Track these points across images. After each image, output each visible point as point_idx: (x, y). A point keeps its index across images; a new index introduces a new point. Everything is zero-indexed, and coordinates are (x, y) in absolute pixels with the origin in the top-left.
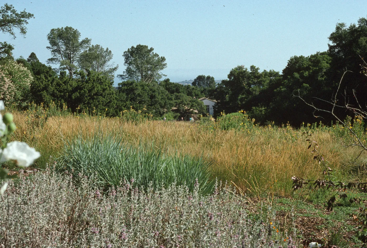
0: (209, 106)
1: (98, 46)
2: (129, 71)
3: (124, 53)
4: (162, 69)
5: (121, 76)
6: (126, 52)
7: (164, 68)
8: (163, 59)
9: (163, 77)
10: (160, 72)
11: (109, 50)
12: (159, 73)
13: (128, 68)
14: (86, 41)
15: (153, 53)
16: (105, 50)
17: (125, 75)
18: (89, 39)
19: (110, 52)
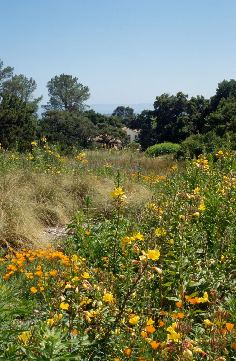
0: (130, 135)
1: (21, 76)
2: (53, 102)
3: (48, 83)
4: (85, 99)
5: (45, 106)
6: (49, 82)
7: (88, 98)
8: (87, 89)
9: (86, 107)
10: (84, 103)
11: (33, 80)
12: (82, 103)
13: (51, 99)
14: (9, 70)
15: (77, 83)
16: (29, 80)
17: (49, 105)
18: (11, 67)
19: (34, 82)
